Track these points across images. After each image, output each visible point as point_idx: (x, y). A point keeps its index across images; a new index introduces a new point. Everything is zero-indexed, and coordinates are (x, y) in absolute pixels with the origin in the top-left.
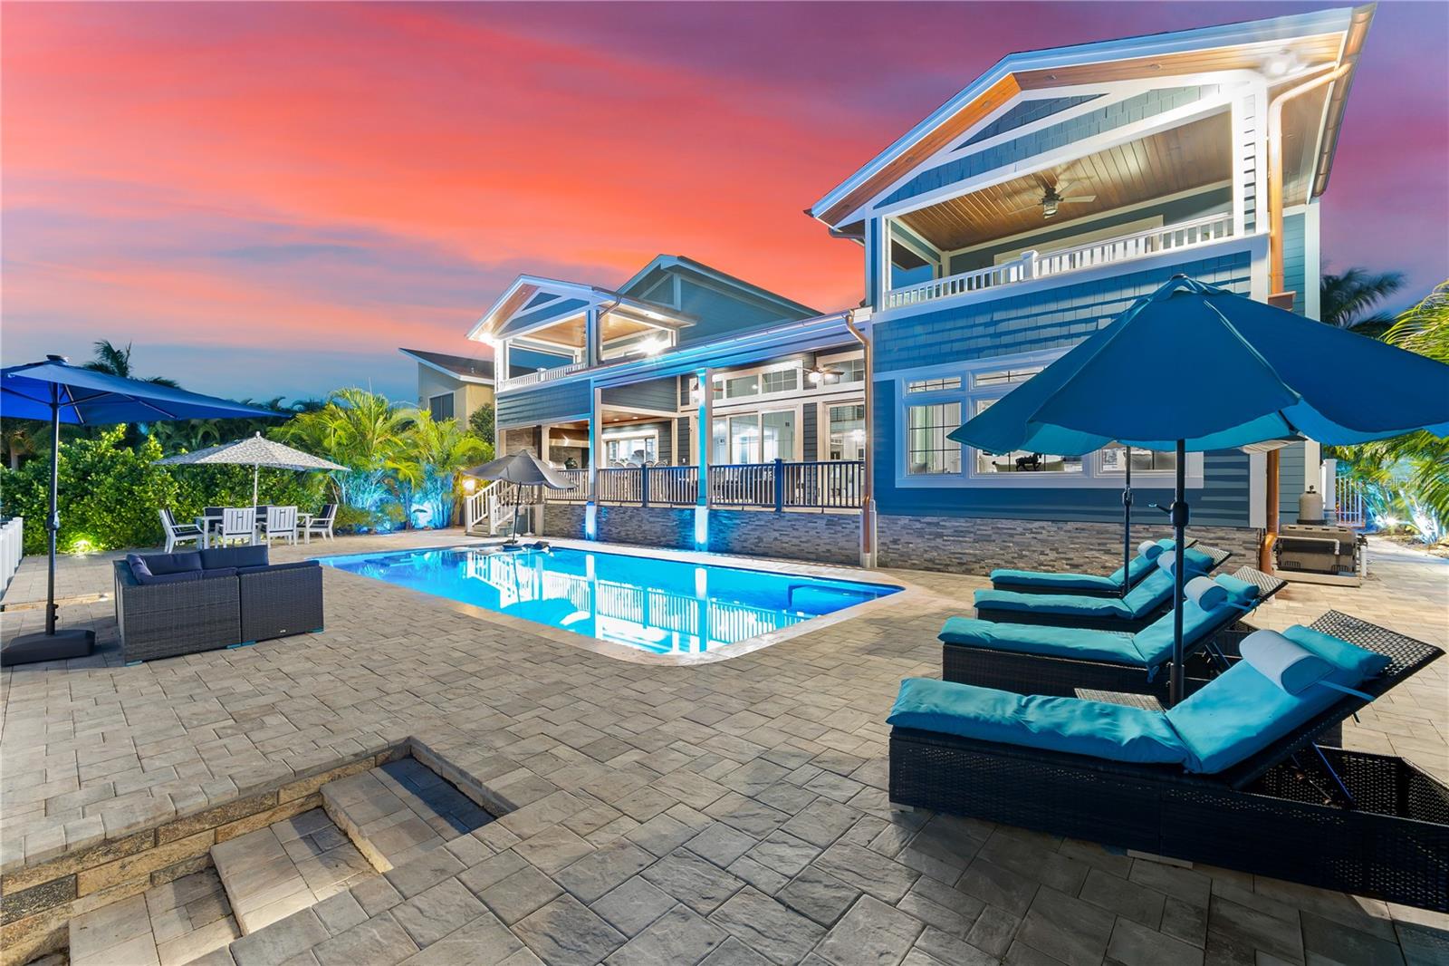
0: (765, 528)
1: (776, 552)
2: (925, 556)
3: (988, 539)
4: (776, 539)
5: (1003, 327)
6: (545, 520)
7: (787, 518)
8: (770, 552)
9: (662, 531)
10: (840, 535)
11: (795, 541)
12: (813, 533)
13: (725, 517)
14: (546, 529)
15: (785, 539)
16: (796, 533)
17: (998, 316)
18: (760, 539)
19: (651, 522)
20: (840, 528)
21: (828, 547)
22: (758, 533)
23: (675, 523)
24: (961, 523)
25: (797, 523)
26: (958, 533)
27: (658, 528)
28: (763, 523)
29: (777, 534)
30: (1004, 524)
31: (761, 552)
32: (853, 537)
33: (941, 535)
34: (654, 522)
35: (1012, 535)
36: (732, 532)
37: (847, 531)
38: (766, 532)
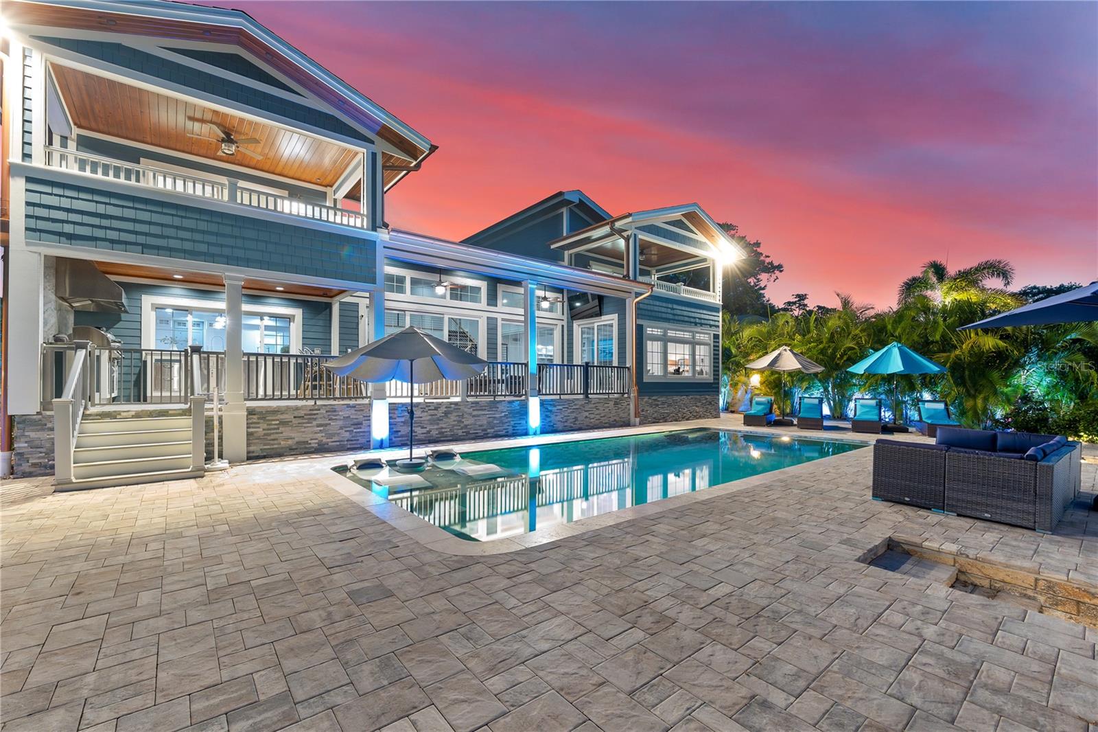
0: (579, 410)
1: (587, 426)
2: (653, 416)
3: (670, 405)
4: (586, 417)
5: (675, 312)
6: (249, 434)
7: (593, 402)
8: (584, 427)
9: (489, 423)
10: (620, 410)
11: (598, 417)
12: (607, 410)
13: (551, 405)
14: (252, 448)
15: (592, 416)
16: (598, 412)
17: (675, 306)
18: (576, 419)
19: (474, 416)
20: (620, 406)
21: (615, 418)
22: (574, 415)
23: (503, 414)
24: (663, 399)
25: (599, 405)
26: (663, 403)
27: (484, 421)
28: (577, 407)
29: (587, 414)
30: (675, 398)
31: (577, 428)
32: (626, 410)
33: (657, 405)
34: (478, 416)
35: (677, 403)
36: (556, 415)
37: (623, 407)
38: (580, 413)
